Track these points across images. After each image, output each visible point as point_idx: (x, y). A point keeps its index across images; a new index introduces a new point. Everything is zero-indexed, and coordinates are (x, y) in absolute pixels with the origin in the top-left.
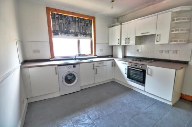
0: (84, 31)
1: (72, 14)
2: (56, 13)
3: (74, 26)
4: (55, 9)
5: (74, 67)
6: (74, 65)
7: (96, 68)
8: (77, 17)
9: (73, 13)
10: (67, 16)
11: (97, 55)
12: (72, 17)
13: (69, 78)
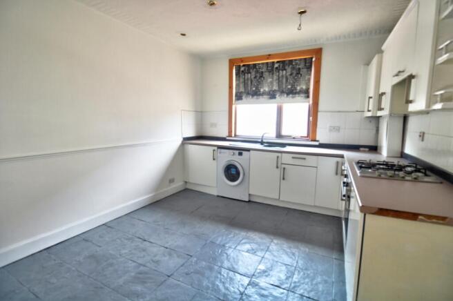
0: (289, 87)
1: (268, 59)
2: (242, 64)
3: (270, 80)
4: (241, 59)
5: (240, 154)
6: (241, 151)
7: (283, 166)
8: (276, 60)
9: (270, 55)
10: (259, 64)
11: (318, 141)
12: (267, 63)
13: (233, 171)
